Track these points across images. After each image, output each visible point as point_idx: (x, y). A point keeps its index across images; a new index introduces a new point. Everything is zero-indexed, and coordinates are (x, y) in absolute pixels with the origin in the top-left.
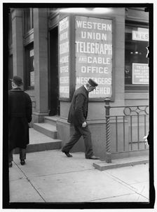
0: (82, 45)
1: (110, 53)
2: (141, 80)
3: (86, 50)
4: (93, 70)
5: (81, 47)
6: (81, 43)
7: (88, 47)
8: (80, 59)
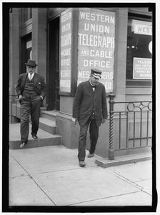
0: (85, 37)
1: (113, 47)
3: (89, 43)
4: (95, 64)
5: (84, 39)
6: (84, 35)
7: (91, 40)
8: (83, 52)
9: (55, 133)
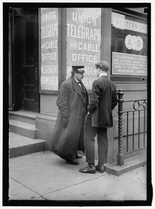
0: (73, 28)
1: (99, 39)
2: (119, 71)
3: (77, 35)
4: (83, 58)
5: (72, 30)
6: (72, 25)
7: (79, 32)
8: (71, 45)
9: (36, 138)
